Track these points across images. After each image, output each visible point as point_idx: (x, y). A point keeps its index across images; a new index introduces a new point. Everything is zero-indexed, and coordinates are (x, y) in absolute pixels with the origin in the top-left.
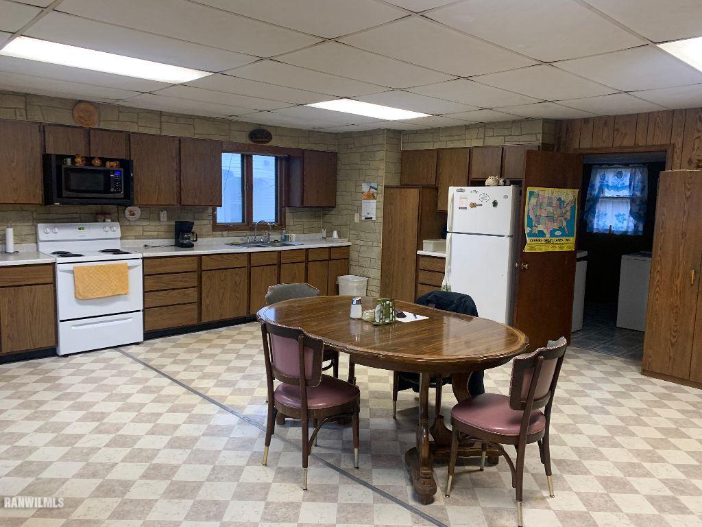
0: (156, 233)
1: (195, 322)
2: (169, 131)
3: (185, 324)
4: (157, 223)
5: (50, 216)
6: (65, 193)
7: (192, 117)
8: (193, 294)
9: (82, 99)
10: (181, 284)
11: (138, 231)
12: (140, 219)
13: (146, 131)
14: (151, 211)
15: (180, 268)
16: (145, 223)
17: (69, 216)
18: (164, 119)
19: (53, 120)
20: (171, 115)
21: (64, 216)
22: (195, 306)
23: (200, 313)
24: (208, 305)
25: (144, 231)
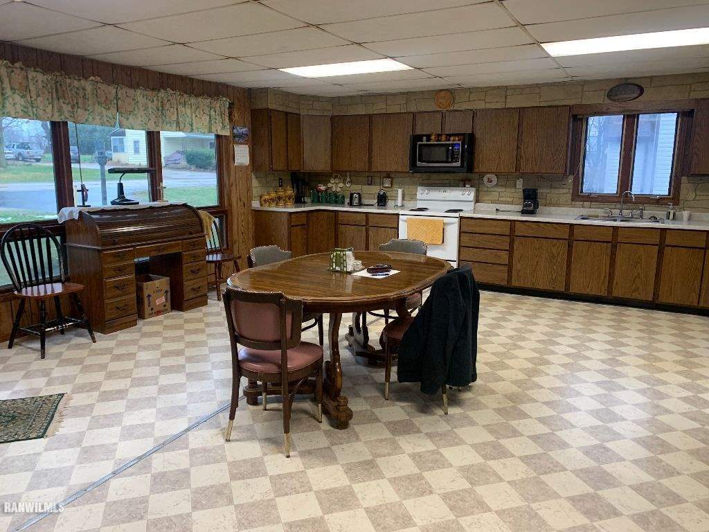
0: (511, 200)
1: (504, 283)
2: (514, 102)
3: (496, 283)
4: (513, 190)
5: (431, 182)
6: (419, 164)
7: (538, 86)
8: (504, 256)
9: (441, 88)
10: (493, 244)
11: (495, 195)
12: (497, 185)
13: (493, 106)
14: (506, 179)
15: (492, 230)
16: (500, 190)
17: (440, 182)
18: (509, 92)
19: (423, 109)
20: (515, 88)
21: (438, 182)
22: (506, 269)
23: (510, 276)
24: (519, 271)
25: (500, 196)
